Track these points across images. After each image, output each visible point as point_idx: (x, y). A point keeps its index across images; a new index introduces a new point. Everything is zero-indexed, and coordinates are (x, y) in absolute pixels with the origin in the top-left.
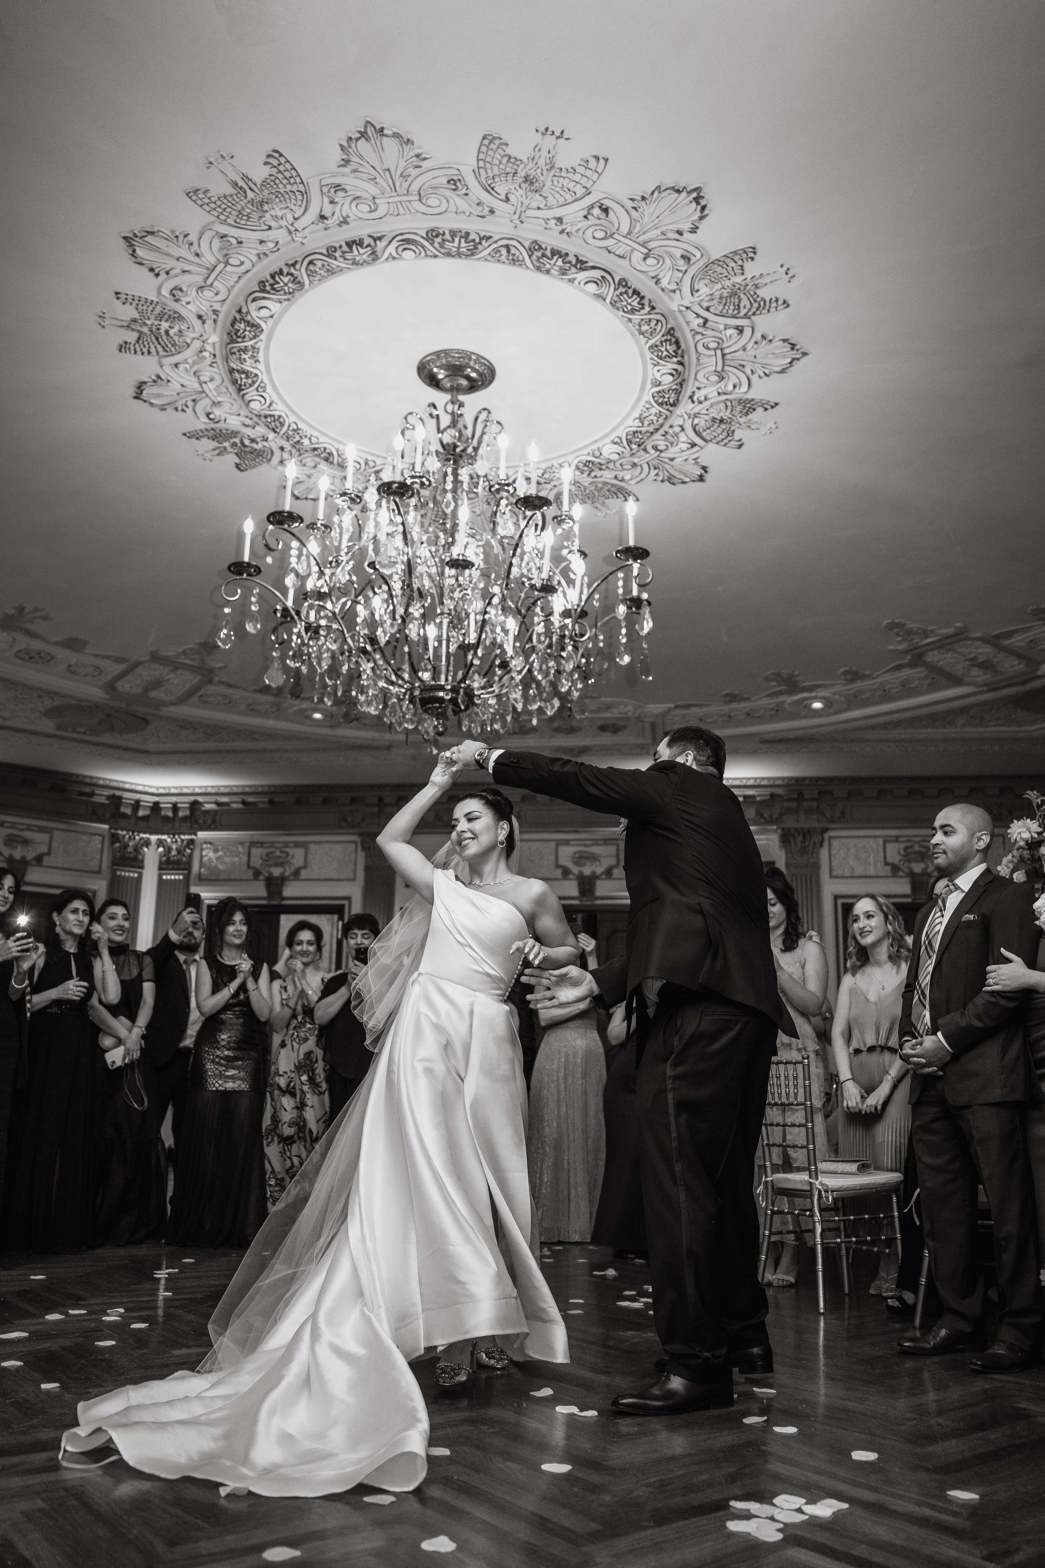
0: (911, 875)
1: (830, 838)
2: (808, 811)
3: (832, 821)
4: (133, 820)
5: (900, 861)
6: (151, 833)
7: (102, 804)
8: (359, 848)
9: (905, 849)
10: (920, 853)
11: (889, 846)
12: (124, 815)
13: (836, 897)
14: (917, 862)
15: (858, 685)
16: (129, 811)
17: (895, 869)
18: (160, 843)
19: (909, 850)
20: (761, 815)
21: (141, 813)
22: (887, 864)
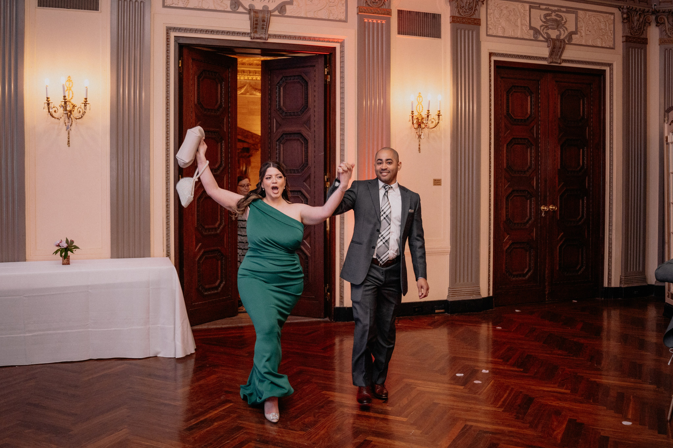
5: (541, 26)
9: (546, 16)
10: (556, 21)
14: (554, 29)
17: (536, 32)
19: (548, 18)
22: (531, 28)
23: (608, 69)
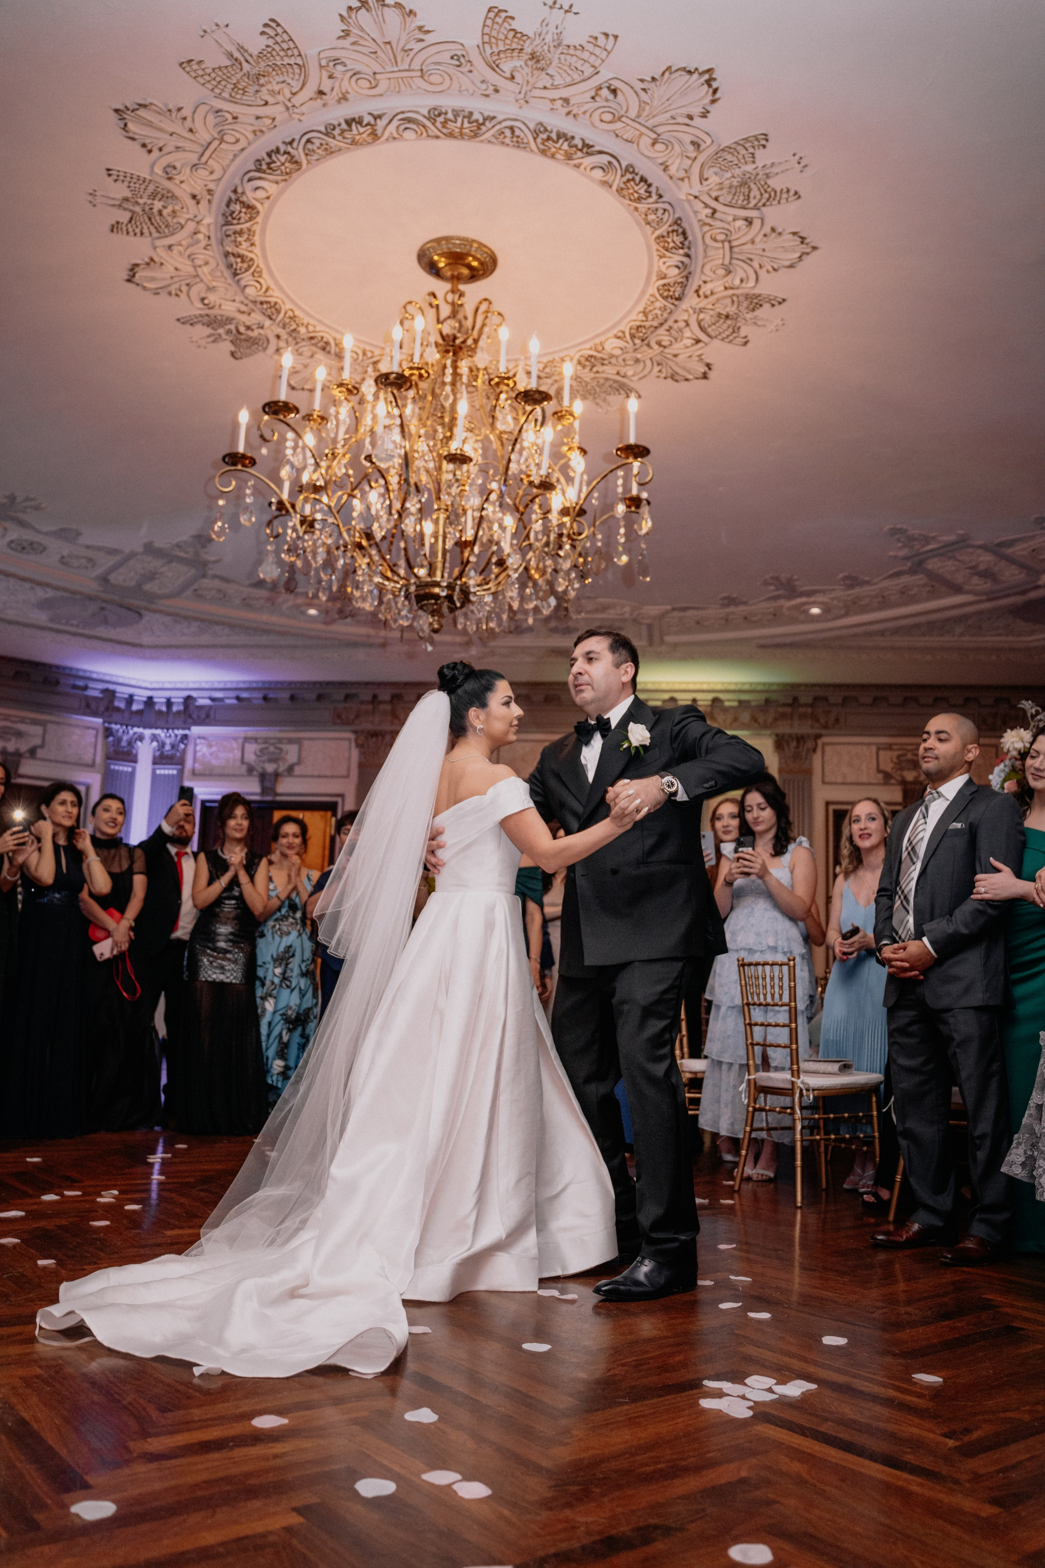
0: (903, 783)
1: (824, 745)
2: (802, 717)
3: (826, 727)
4: (127, 715)
5: (892, 769)
6: (145, 728)
7: (95, 698)
8: (353, 745)
9: (898, 757)
11: (881, 753)
12: (118, 709)
13: (828, 804)
14: (909, 769)
15: (857, 591)
16: (122, 705)
17: (887, 776)
18: (154, 738)
19: (901, 758)
20: (756, 721)
21: (135, 707)
22: (879, 771)
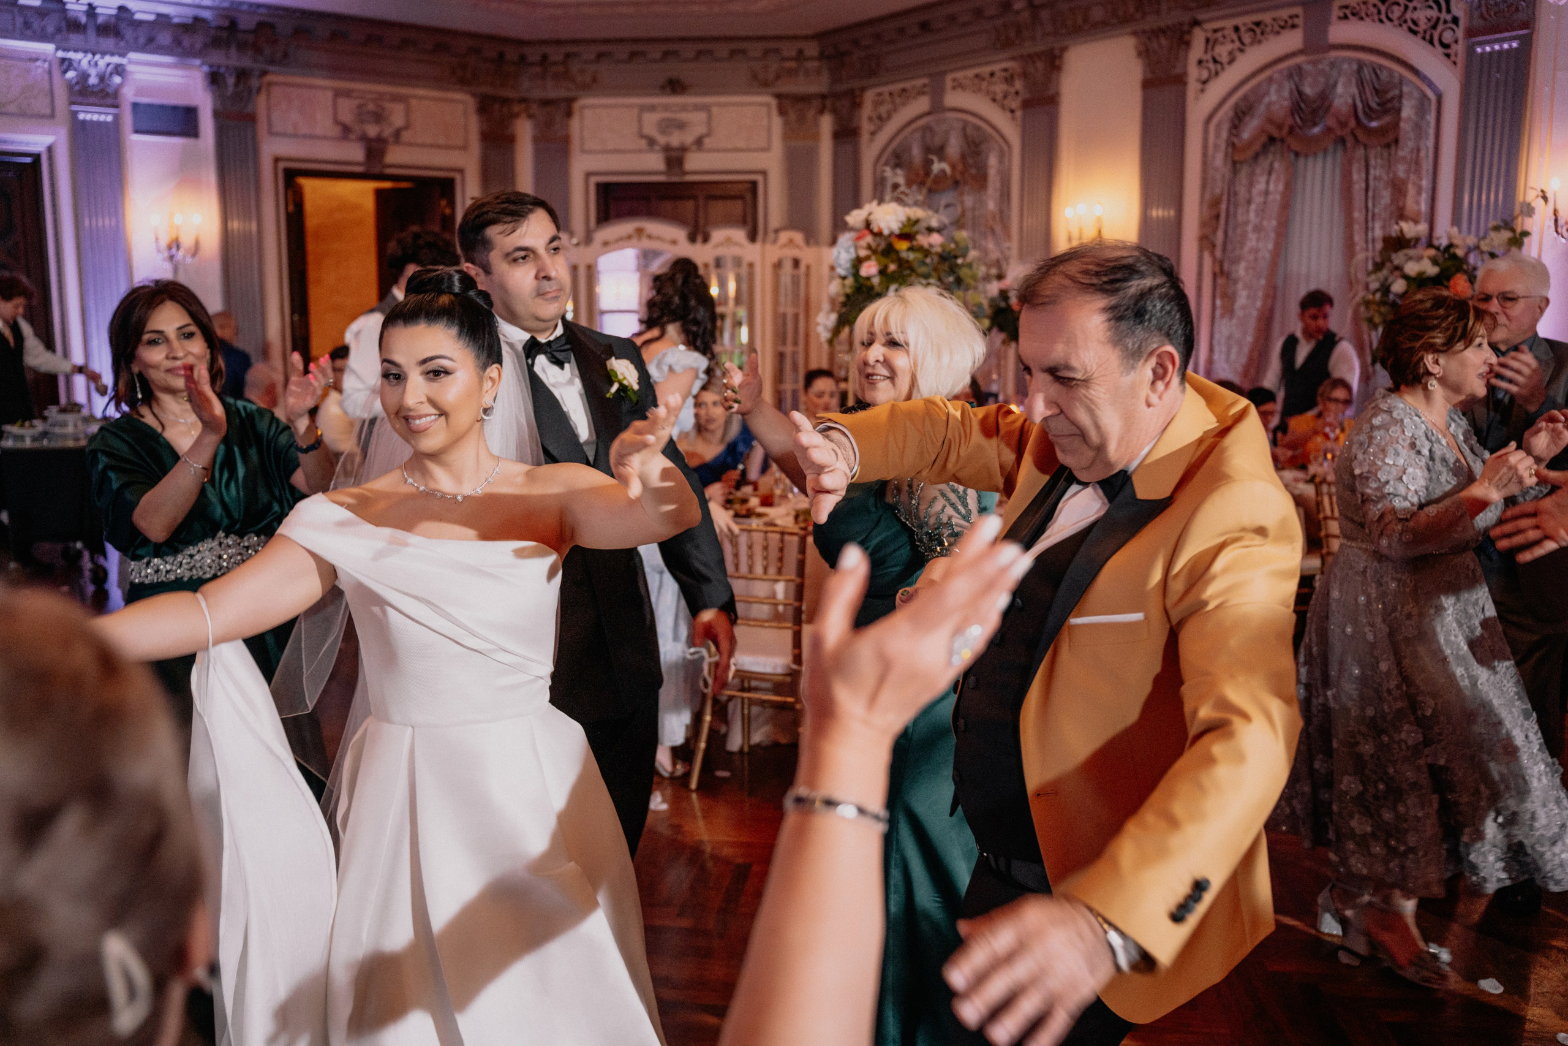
0: (364, 138)
1: (270, 84)
2: (242, 47)
3: (271, 62)
5: (352, 121)
10: (375, 113)
11: (339, 100)
13: (277, 160)
14: (372, 124)
19: (363, 109)
23: (458, 177)
